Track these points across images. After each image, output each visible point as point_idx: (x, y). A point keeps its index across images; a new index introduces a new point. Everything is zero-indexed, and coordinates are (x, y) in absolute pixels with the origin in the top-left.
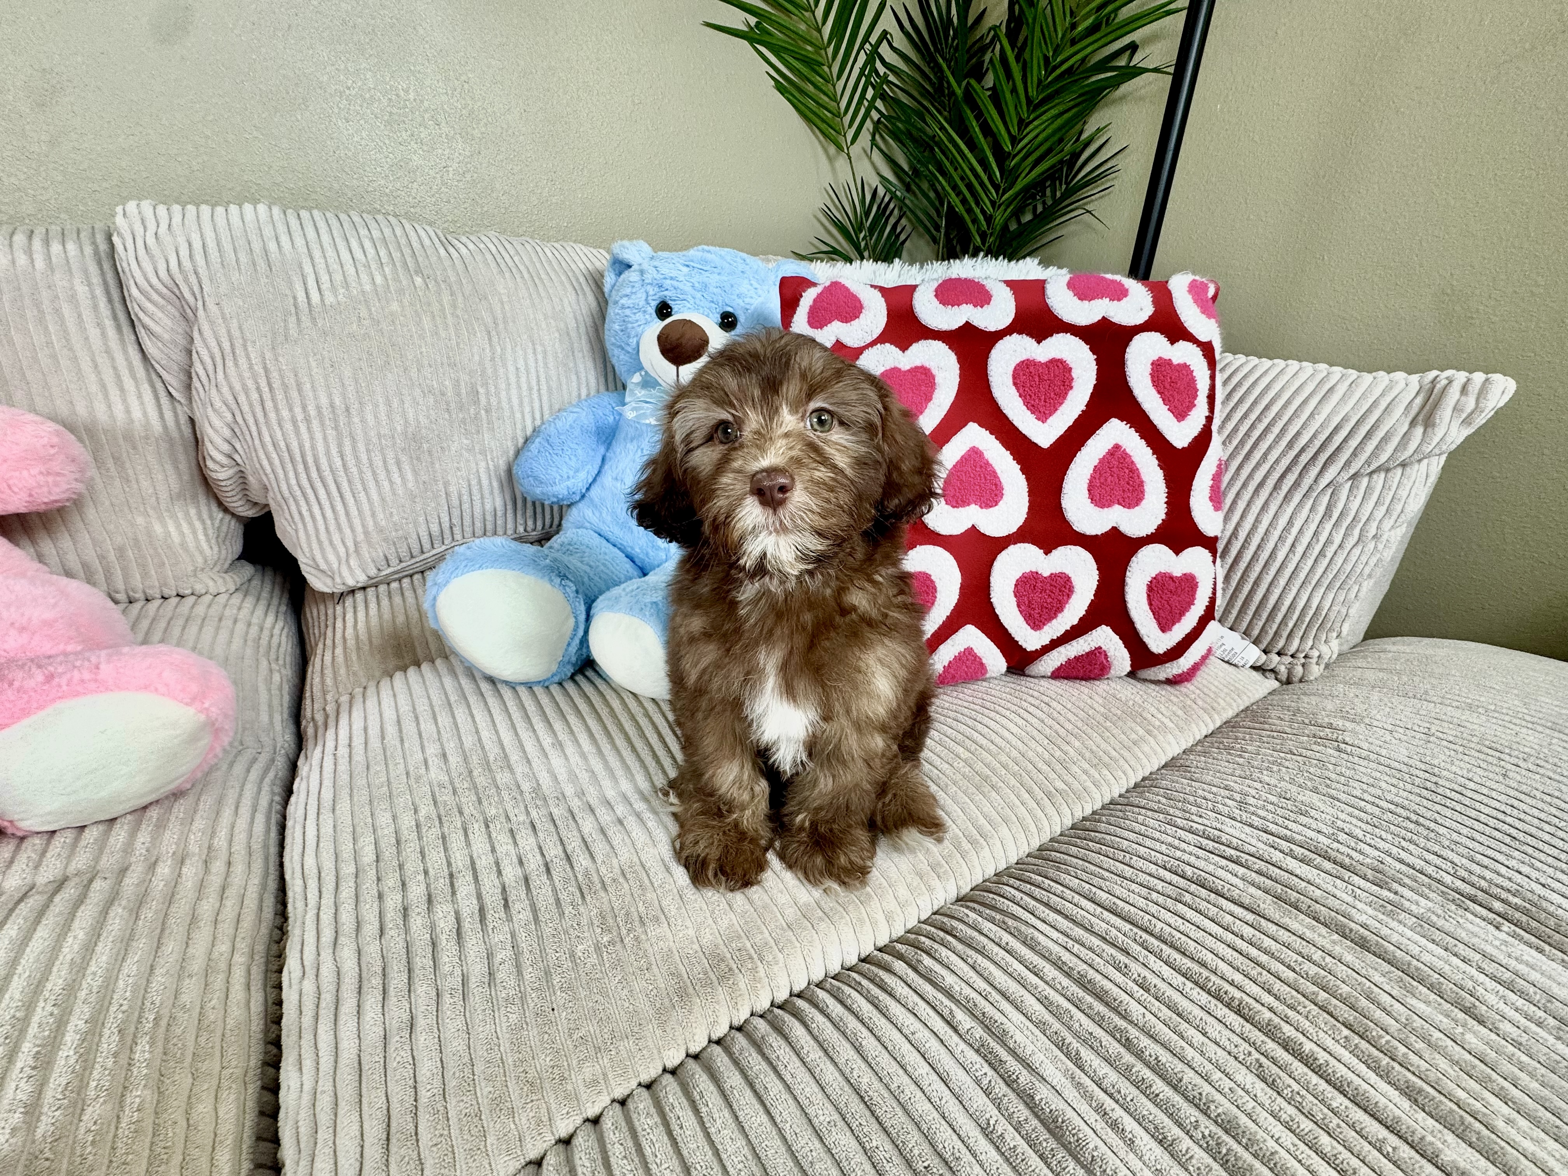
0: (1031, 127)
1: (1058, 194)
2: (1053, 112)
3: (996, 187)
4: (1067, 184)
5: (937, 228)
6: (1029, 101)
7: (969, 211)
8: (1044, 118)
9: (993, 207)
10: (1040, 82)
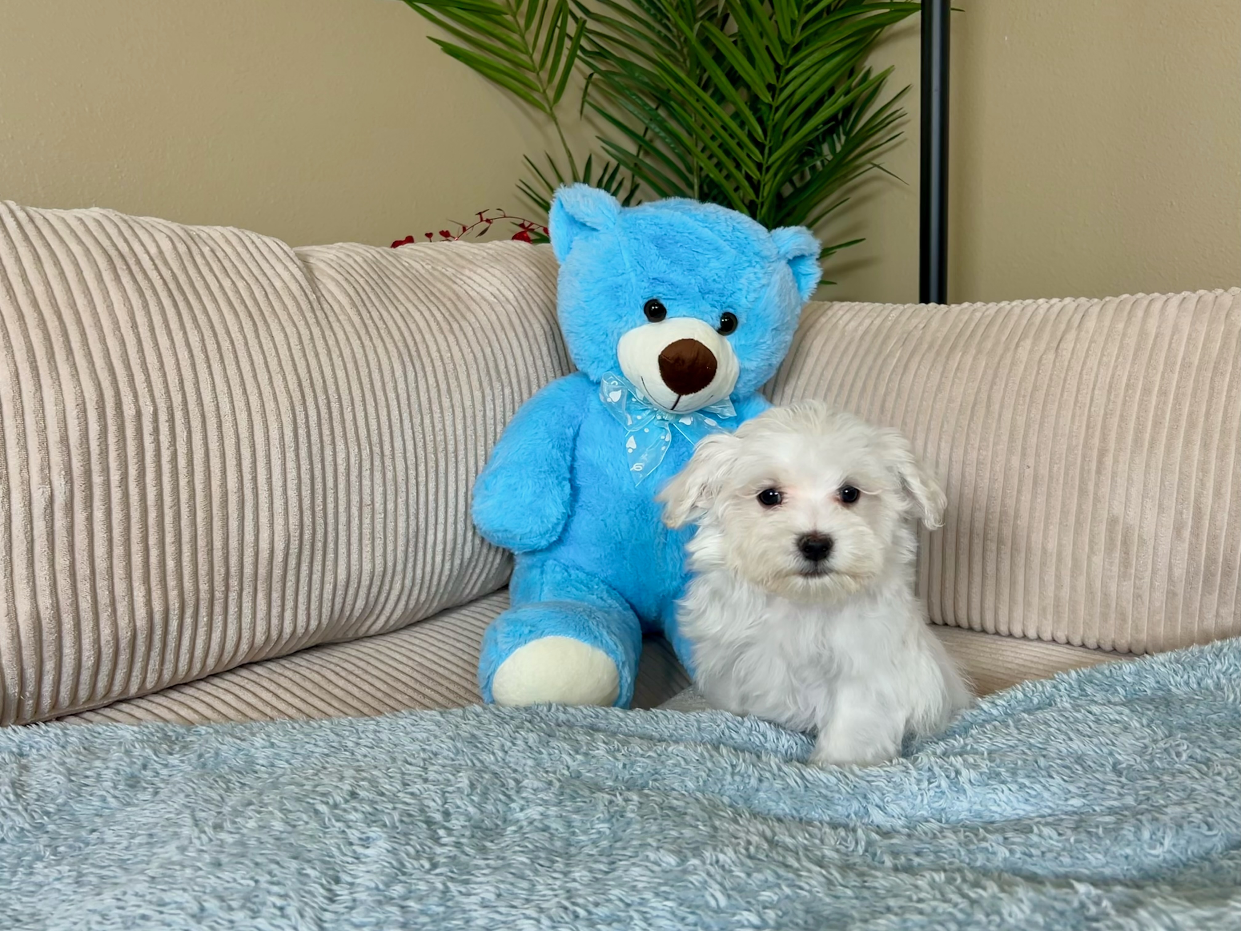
0: (792, 74)
4: (847, 135)
6: (784, 44)
7: (728, 176)
9: (760, 170)
10: (794, 23)
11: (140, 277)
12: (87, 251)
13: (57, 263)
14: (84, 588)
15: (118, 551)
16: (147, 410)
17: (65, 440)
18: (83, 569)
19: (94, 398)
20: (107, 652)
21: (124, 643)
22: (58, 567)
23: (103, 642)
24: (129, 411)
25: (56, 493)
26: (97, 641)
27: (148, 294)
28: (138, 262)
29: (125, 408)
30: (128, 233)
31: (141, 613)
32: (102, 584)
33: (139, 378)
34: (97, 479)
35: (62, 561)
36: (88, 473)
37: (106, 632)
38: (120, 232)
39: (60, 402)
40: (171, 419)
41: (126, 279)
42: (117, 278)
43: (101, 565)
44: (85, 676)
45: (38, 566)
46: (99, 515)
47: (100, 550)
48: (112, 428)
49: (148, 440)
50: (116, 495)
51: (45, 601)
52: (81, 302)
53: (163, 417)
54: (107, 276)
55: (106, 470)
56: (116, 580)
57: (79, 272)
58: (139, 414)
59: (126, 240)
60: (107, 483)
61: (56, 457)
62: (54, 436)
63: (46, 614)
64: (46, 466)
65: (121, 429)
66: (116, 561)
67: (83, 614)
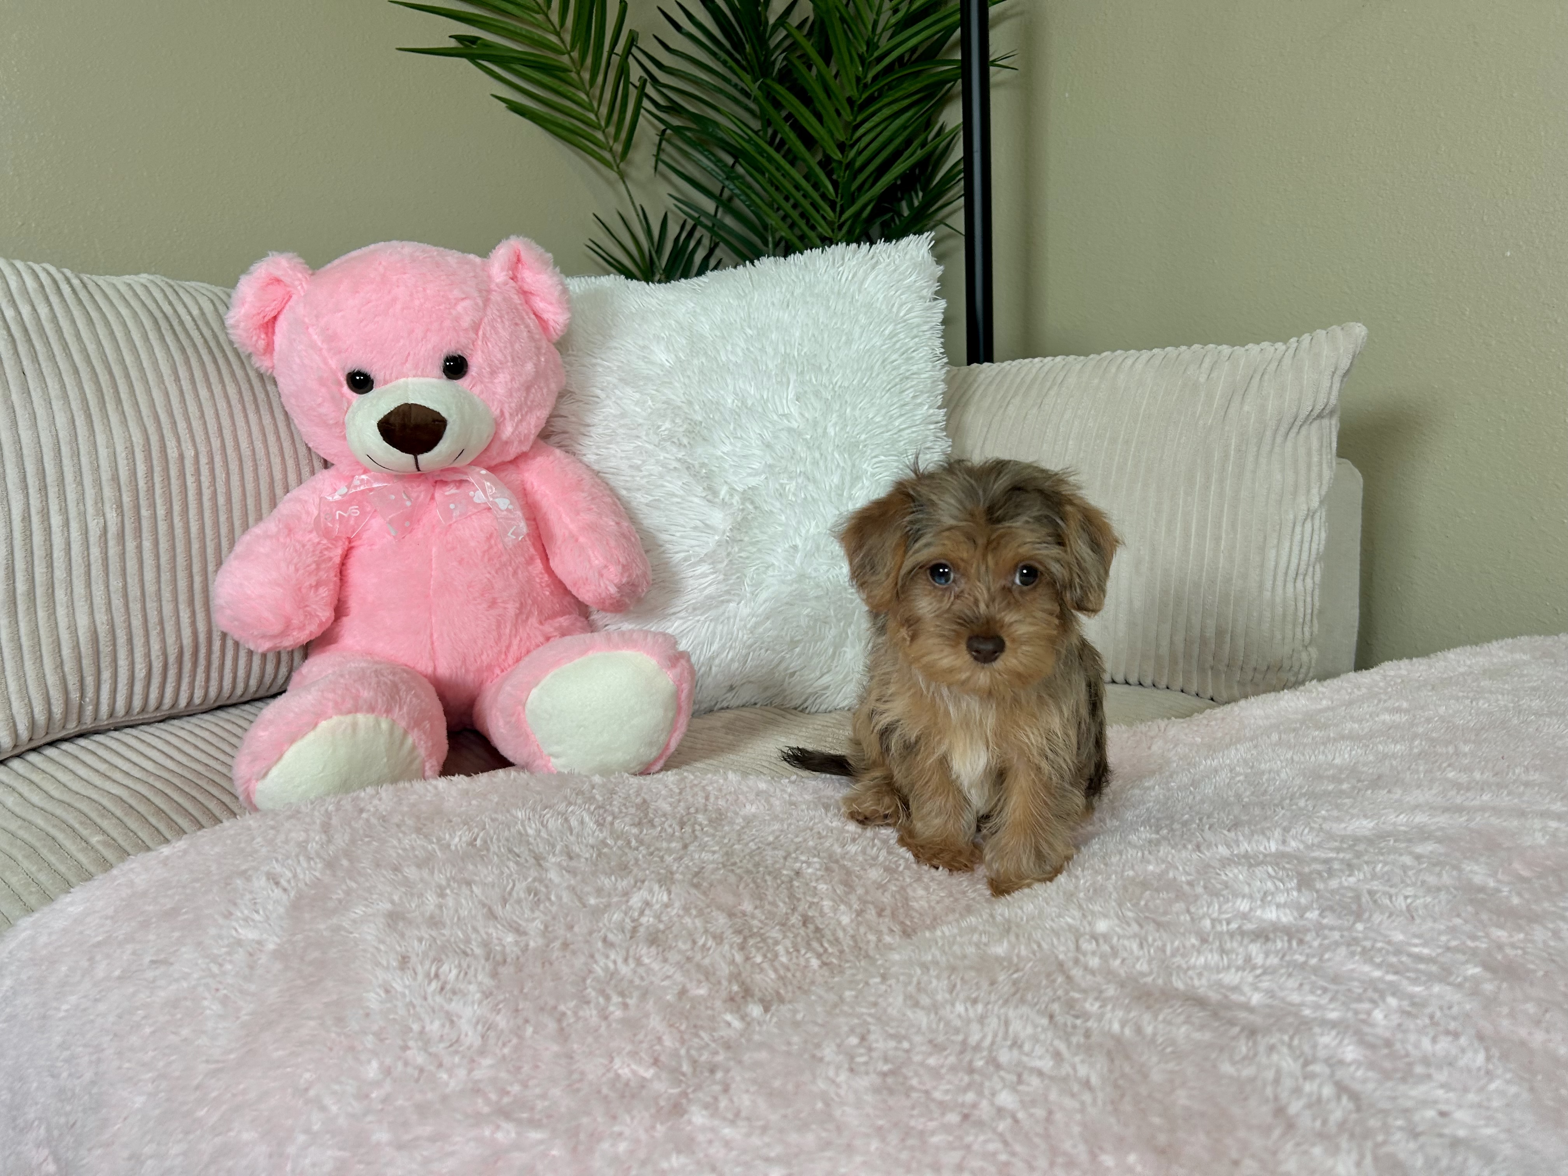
0: (861, 131)
1: (917, 203)
2: (887, 112)
3: (832, 204)
4: (925, 188)
6: (850, 101)
8: (876, 119)
9: (832, 228)
10: (858, 79)
11: (182, 336)
12: (135, 314)
13: (107, 323)
14: (135, 607)
15: (165, 576)
16: (189, 453)
17: (115, 478)
18: (134, 591)
19: (141, 442)
20: (157, 666)
21: (172, 659)
22: (112, 588)
23: (153, 657)
24: (172, 453)
25: (109, 524)
26: (148, 655)
27: (190, 351)
28: (181, 323)
29: (169, 451)
30: (173, 297)
31: (186, 633)
32: (151, 605)
33: (182, 425)
34: (145, 513)
35: (115, 583)
36: (137, 508)
37: (155, 647)
38: (166, 296)
39: (111, 445)
40: (211, 461)
41: (169, 338)
42: (162, 338)
43: (150, 588)
44: (138, 688)
45: (94, 587)
46: (147, 544)
47: (149, 575)
48: (157, 469)
49: (190, 480)
50: (162, 527)
51: (101, 618)
52: (129, 359)
53: (203, 460)
54: (152, 336)
55: (153, 506)
56: (164, 603)
57: (127, 332)
58: (181, 457)
59: (170, 303)
60: (154, 516)
61: (108, 492)
62: (106, 475)
63: (103, 630)
64: (100, 499)
65: (166, 469)
66: (163, 586)
67: (134, 631)
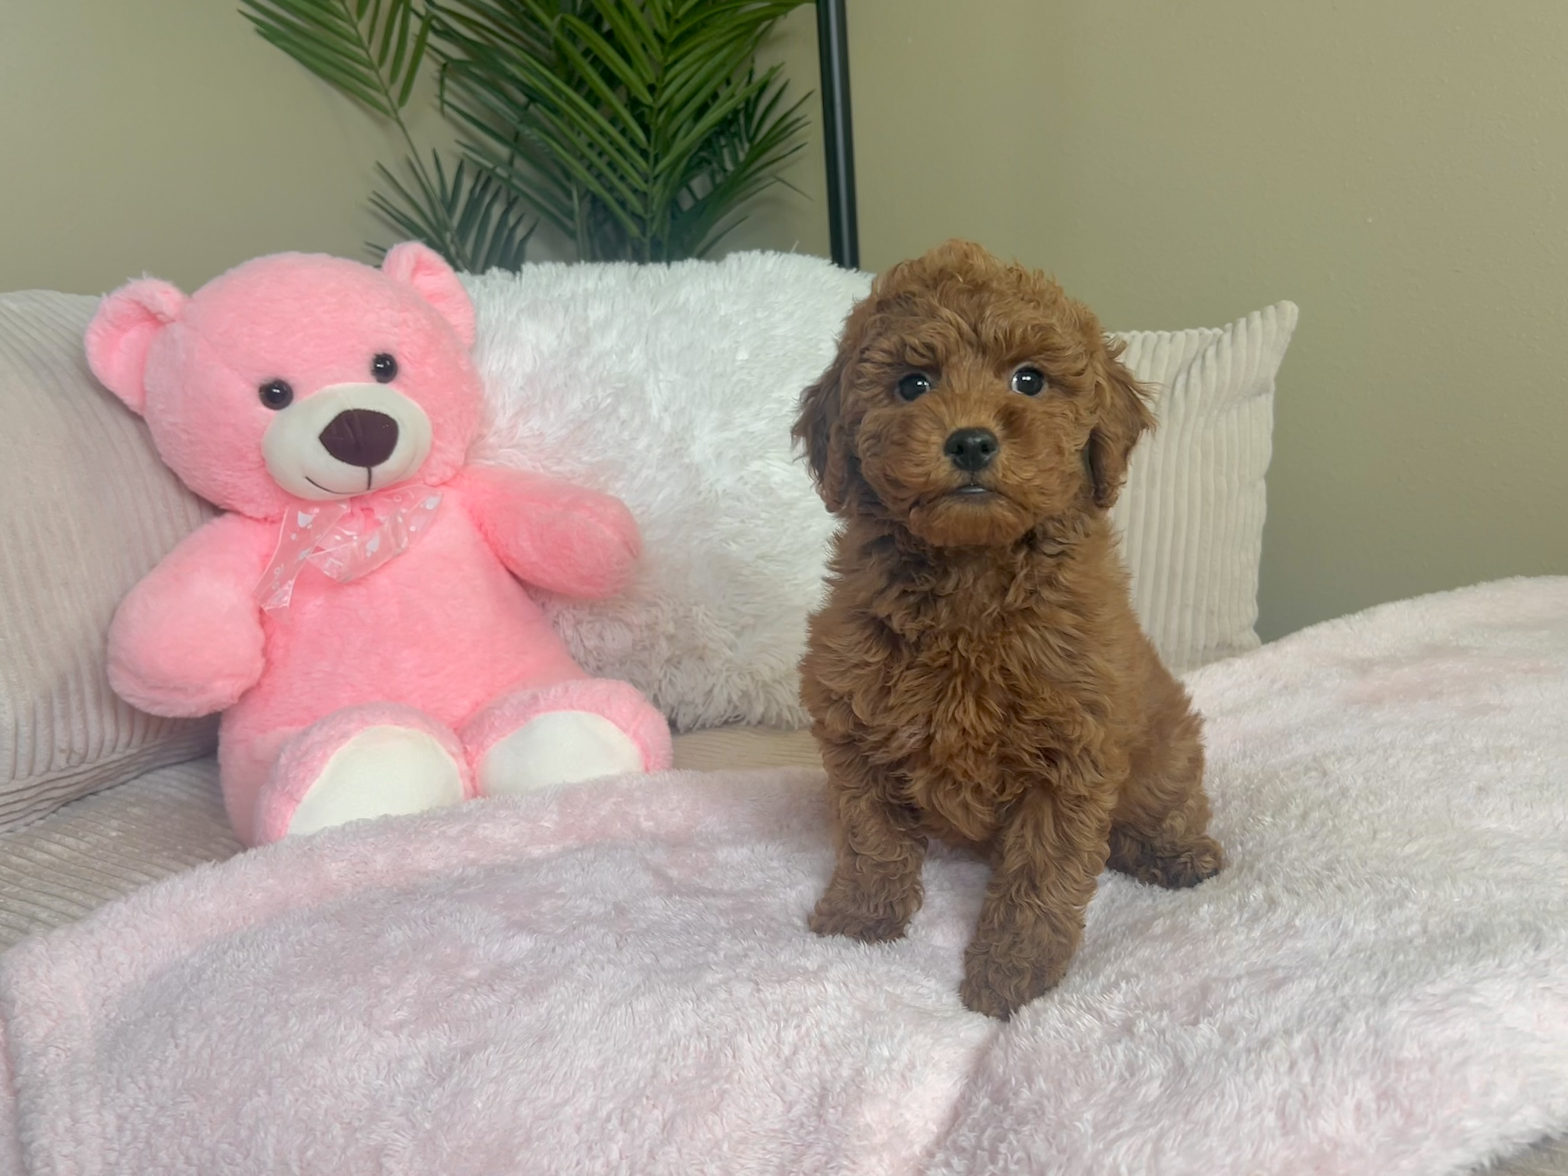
0: (673, 72)
1: (742, 156)
3: (644, 154)
4: (751, 140)
5: (570, 214)
6: (660, 38)
7: (611, 189)
9: (646, 181)
